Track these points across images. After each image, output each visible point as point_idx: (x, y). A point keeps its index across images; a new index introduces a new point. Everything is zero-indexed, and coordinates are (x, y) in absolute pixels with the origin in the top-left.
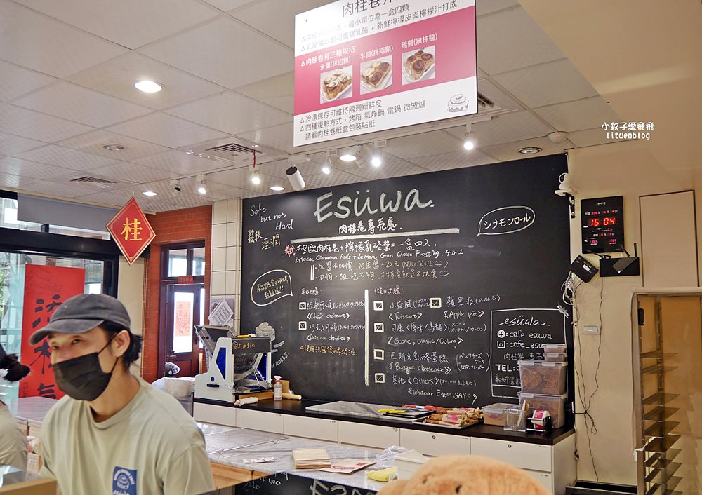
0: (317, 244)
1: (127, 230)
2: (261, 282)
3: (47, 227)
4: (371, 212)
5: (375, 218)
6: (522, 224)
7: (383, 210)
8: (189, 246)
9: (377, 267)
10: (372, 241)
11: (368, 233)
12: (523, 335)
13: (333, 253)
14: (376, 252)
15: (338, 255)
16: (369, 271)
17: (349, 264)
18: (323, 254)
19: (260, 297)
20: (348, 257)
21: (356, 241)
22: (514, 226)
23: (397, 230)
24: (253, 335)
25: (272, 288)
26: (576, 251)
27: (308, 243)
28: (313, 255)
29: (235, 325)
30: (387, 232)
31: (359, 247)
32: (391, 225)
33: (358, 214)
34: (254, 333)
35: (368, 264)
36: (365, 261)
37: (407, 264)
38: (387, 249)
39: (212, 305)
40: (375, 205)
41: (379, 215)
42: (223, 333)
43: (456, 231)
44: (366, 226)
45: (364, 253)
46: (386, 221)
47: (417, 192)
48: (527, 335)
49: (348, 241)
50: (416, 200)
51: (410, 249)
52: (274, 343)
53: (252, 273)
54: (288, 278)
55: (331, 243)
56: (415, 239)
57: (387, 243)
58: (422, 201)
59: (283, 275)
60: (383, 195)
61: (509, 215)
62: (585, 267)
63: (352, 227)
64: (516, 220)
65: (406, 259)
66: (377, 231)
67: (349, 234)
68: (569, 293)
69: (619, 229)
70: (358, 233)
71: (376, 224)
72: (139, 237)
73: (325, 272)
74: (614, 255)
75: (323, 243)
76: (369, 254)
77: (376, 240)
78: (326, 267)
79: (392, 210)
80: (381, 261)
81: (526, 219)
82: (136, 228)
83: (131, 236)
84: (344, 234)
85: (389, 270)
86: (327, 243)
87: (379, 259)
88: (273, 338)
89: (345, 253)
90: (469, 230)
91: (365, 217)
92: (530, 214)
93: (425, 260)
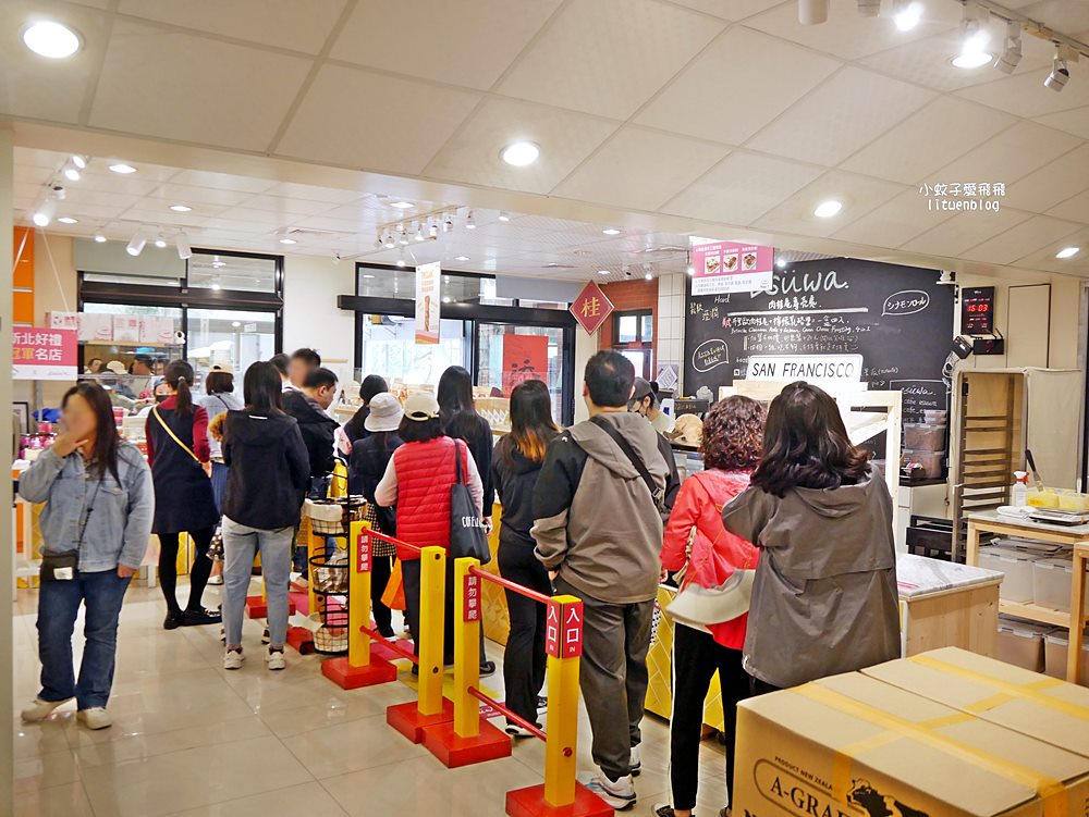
0: (749, 317)
1: (586, 308)
2: (701, 350)
3: (518, 301)
4: (796, 290)
5: (799, 296)
6: (919, 306)
7: (806, 289)
8: (639, 313)
9: (799, 340)
10: (797, 316)
11: (793, 309)
12: (914, 402)
13: (763, 326)
14: (800, 327)
15: (768, 328)
16: (793, 343)
17: (777, 336)
18: (755, 326)
19: (700, 363)
20: (775, 330)
21: (782, 316)
22: (912, 308)
23: (817, 308)
24: (693, 397)
25: (711, 356)
26: (957, 332)
27: (742, 316)
28: (747, 327)
29: (678, 388)
30: (809, 309)
31: (785, 321)
32: (812, 303)
33: (785, 292)
34: (695, 395)
35: (792, 336)
36: (790, 334)
37: (824, 338)
38: (808, 324)
39: (658, 370)
40: (799, 284)
41: (803, 293)
42: (669, 395)
43: (866, 310)
44: (792, 303)
45: (789, 327)
46: (808, 299)
47: (835, 274)
48: (917, 402)
49: (776, 316)
50: (834, 281)
51: (827, 325)
52: (711, 404)
53: (695, 341)
54: (725, 347)
55: (762, 316)
56: (832, 316)
57: (808, 319)
58: (838, 283)
59: (720, 344)
60: (807, 275)
61: (909, 297)
62: (962, 346)
63: (780, 303)
64: (914, 303)
65: (824, 333)
66: (800, 308)
67: (776, 309)
68: (949, 367)
69: (990, 316)
70: (785, 309)
71: (800, 301)
72: (597, 312)
73: (756, 343)
74: (986, 337)
75: (755, 317)
76: (794, 328)
77: (800, 315)
78: (758, 339)
79: (814, 290)
80: (803, 334)
81: (922, 302)
82: (594, 305)
83: (589, 312)
84: (772, 309)
85: (810, 342)
86: (759, 316)
87: (801, 332)
88: (711, 401)
89: (772, 325)
90: (875, 310)
91: (791, 294)
92: (925, 298)
93: (839, 335)
